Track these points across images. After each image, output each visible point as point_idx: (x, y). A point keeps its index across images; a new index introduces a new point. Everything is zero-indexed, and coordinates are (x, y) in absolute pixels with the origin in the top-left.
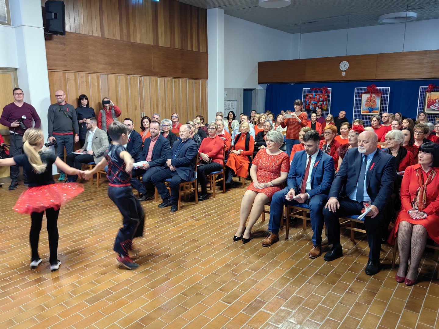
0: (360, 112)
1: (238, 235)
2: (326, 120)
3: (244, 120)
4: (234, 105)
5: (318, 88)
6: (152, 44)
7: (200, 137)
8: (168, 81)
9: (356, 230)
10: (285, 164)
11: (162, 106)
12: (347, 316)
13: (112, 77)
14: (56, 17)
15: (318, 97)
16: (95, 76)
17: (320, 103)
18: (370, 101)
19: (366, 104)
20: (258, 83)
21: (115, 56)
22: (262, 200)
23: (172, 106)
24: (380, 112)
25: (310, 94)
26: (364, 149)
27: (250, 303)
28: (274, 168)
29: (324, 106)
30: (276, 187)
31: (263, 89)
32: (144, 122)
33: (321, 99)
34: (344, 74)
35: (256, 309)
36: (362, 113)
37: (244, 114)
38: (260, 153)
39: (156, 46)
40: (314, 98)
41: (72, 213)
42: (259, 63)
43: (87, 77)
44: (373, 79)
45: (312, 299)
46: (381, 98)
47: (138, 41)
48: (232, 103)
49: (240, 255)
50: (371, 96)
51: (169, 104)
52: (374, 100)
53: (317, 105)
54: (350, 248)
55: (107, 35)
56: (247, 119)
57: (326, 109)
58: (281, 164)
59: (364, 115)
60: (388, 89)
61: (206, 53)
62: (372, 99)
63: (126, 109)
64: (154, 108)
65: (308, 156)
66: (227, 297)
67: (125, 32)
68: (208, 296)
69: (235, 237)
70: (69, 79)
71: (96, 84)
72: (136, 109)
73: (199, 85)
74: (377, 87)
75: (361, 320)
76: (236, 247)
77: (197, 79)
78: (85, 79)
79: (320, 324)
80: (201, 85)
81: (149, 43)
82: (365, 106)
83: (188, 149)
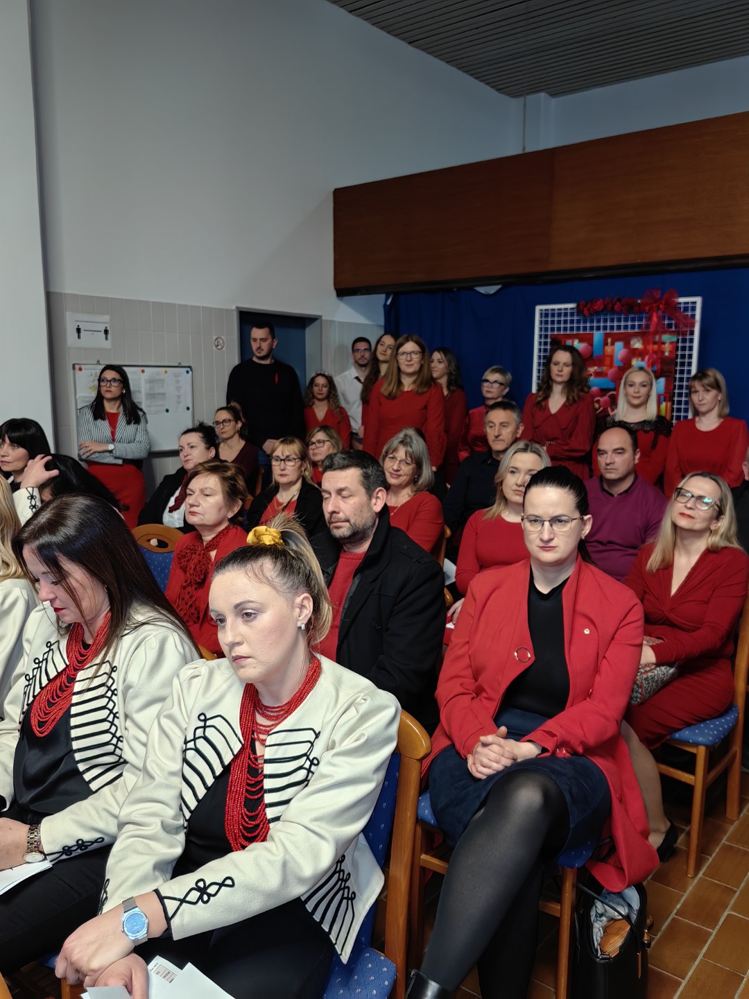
5: (619, 300)
15: (619, 350)
20: (334, 293)
25: (577, 336)
31: (365, 321)
40: (599, 361)
42: (340, 194)
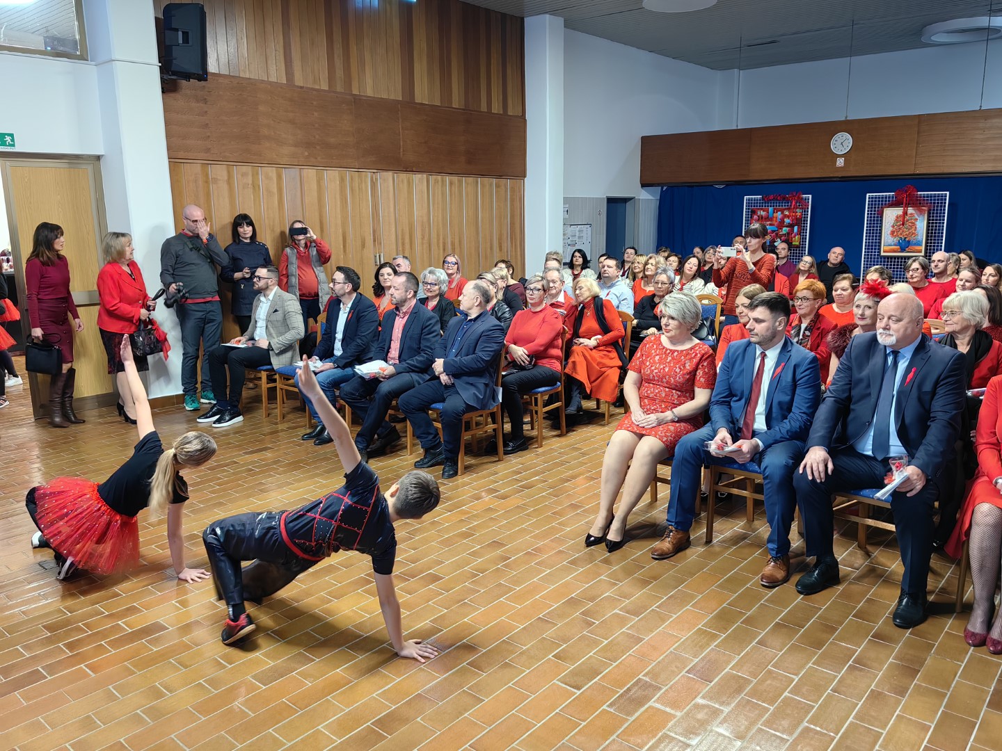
0: (880, 249)
1: (595, 532)
2: (800, 269)
3: (610, 269)
4: (584, 234)
5: (780, 195)
6: (401, 99)
7: (508, 309)
8: (436, 181)
9: (873, 525)
10: (706, 370)
11: (423, 238)
12: (851, 723)
13: (310, 173)
14: (186, 40)
15: (779, 215)
16: (272, 172)
17: (785, 230)
18: (903, 224)
19: (892, 233)
20: (640, 185)
21: (317, 125)
22: (651, 453)
23: (444, 239)
24: (926, 249)
25: (762, 209)
26: (893, 335)
27: (626, 688)
28: (679, 378)
29: (795, 237)
30: (684, 424)
31: (651, 197)
32: (383, 275)
33: (787, 221)
34: (840, 162)
35: (640, 702)
36: (884, 252)
37: (609, 255)
38: (647, 346)
39: (409, 104)
40: (771, 219)
41: (222, 479)
42: (643, 138)
43: (255, 175)
44: (909, 173)
45: (769, 682)
46: (929, 216)
47: (369, 92)
48: (579, 231)
49: (602, 577)
50: (905, 213)
51: (438, 235)
52: (912, 223)
53: (777, 234)
54: (856, 565)
55: (299, 81)
56: (615, 268)
57: (797, 243)
58: (696, 369)
59: (888, 257)
60: (946, 196)
61: (523, 117)
62: (907, 221)
63: (342, 247)
64: (403, 244)
65: (758, 353)
66: (574, 673)
67: (339, 73)
68: (528, 671)
69: (589, 536)
70: (215, 180)
71: (275, 190)
72: (363, 246)
73: (506, 191)
74: (919, 193)
75: (885, 732)
76: (591, 559)
77: (500, 176)
78: (249, 180)
79: (788, 740)
80: (511, 192)
81: (392, 97)
82: (890, 237)
83: (480, 337)
